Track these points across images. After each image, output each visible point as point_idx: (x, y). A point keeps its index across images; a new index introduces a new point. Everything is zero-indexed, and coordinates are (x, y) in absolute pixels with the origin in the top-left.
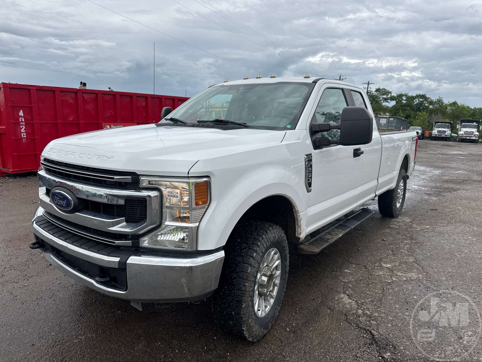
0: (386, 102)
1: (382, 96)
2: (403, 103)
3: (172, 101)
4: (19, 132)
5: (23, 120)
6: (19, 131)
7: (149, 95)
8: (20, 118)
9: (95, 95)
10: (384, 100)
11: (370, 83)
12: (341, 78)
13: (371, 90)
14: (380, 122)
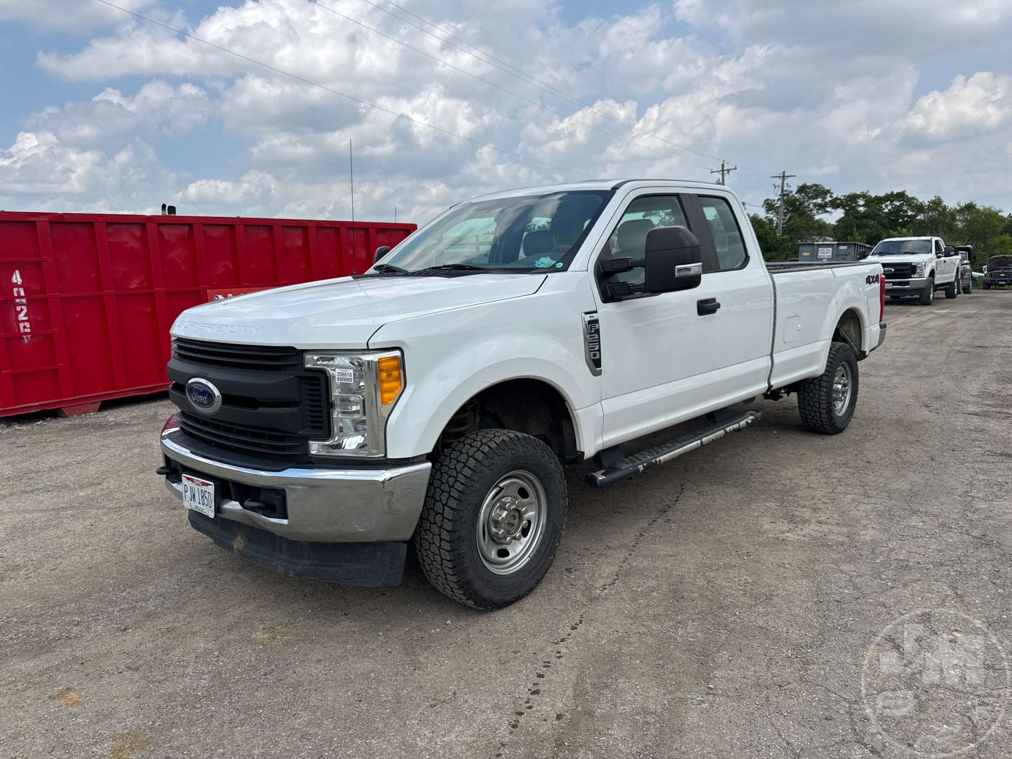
0: (822, 213)
1: (814, 201)
2: (859, 211)
3: (363, 232)
4: (14, 320)
5: (22, 294)
6: (13, 318)
7: (310, 221)
8: (15, 290)
9: (186, 229)
10: (818, 210)
11: (786, 174)
12: (725, 168)
13: (791, 189)
14: (819, 254)
